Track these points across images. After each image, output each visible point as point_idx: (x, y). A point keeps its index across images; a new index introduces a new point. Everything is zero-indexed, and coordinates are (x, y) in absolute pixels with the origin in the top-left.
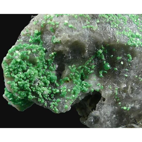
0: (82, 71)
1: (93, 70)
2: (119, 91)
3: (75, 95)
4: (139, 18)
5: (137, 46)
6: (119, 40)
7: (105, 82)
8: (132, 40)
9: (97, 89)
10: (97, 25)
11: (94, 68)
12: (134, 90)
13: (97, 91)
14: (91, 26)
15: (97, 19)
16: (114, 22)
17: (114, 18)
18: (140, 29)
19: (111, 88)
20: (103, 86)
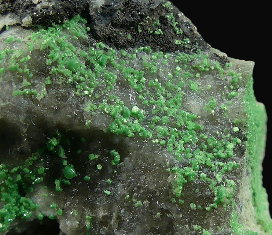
0: (19, 178)
1: (42, 177)
2: (93, 223)
3: (3, 225)
4: (144, 76)
5: (131, 134)
6: (90, 121)
7: (66, 201)
8: (120, 123)
9: (51, 214)
10: (45, 89)
11: (44, 172)
12: (124, 223)
13: (50, 217)
14: (32, 92)
15: (46, 77)
16: (83, 84)
17: (84, 76)
18: (145, 99)
19: (76, 214)
20: (63, 209)
